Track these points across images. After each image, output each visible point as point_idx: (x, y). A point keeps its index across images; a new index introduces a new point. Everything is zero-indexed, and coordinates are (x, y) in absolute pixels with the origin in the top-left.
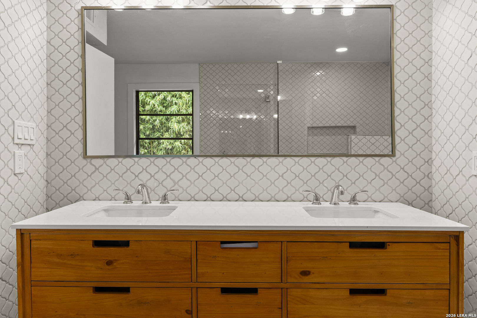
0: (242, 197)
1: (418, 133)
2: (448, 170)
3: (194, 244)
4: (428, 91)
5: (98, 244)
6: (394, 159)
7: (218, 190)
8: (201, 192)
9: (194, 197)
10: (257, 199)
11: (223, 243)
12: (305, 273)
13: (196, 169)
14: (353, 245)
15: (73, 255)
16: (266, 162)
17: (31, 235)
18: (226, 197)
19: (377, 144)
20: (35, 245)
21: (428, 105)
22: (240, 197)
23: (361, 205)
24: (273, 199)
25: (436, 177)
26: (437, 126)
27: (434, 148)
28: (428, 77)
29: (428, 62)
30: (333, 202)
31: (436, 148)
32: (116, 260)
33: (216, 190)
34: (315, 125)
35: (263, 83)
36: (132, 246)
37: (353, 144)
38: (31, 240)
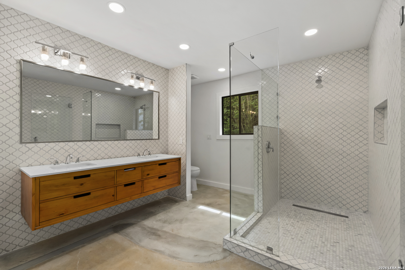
0: (110, 157)
1: (165, 132)
2: (173, 143)
3: (116, 171)
4: (167, 119)
5: (75, 178)
6: (159, 140)
7: (100, 155)
8: (92, 156)
9: (89, 159)
10: (116, 157)
11: (125, 169)
12: (148, 175)
13: (90, 147)
14: (160, 165)
15: (64, 185)
16: (120, 143)
17: (40, 179)
18: (103, 157)
19: (137, 134)
20: (42, 183)
21: (167, 124)
22: (109, 157)
23: (152, 155)
24: (122, 156)
25: (170, 145)
26: (170, 130)
27: (169, 137)
28: (167, 115)
29: (167, 111)
30: (144, 155)
31: (170, 137)
32: (85, 183)
33: (99, 155)
34: (100, 123)
35: (67, 96)
36: (91, 176)
37: (128, 134)
38: (40, 182)
